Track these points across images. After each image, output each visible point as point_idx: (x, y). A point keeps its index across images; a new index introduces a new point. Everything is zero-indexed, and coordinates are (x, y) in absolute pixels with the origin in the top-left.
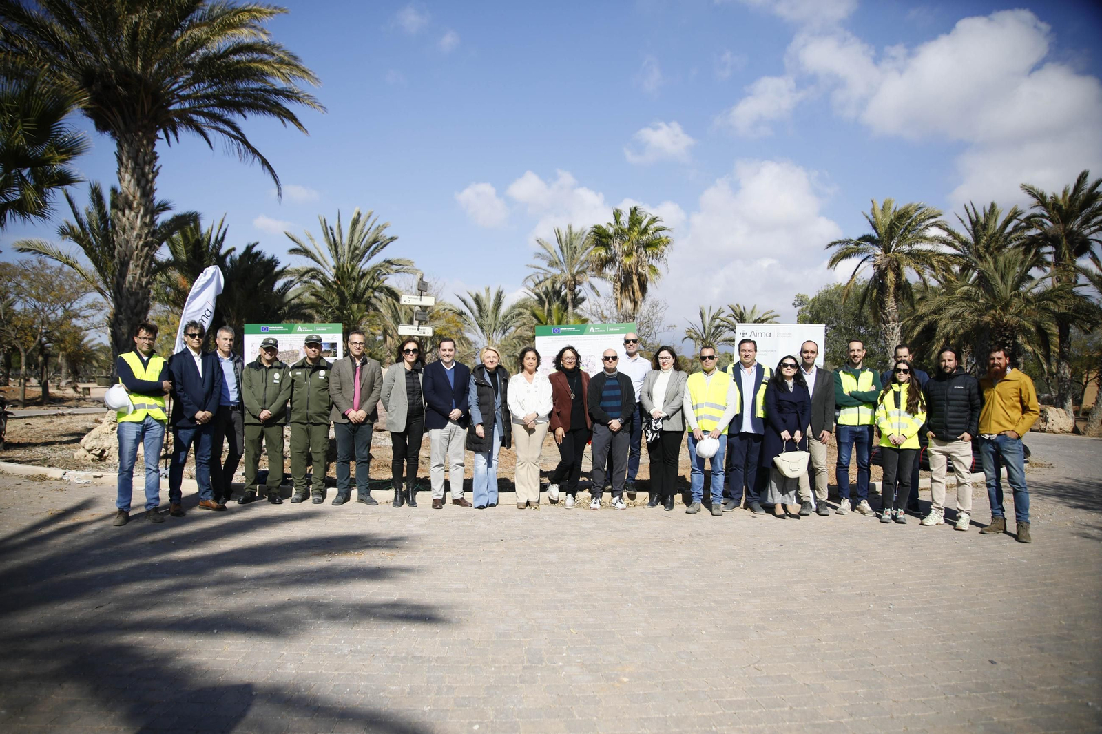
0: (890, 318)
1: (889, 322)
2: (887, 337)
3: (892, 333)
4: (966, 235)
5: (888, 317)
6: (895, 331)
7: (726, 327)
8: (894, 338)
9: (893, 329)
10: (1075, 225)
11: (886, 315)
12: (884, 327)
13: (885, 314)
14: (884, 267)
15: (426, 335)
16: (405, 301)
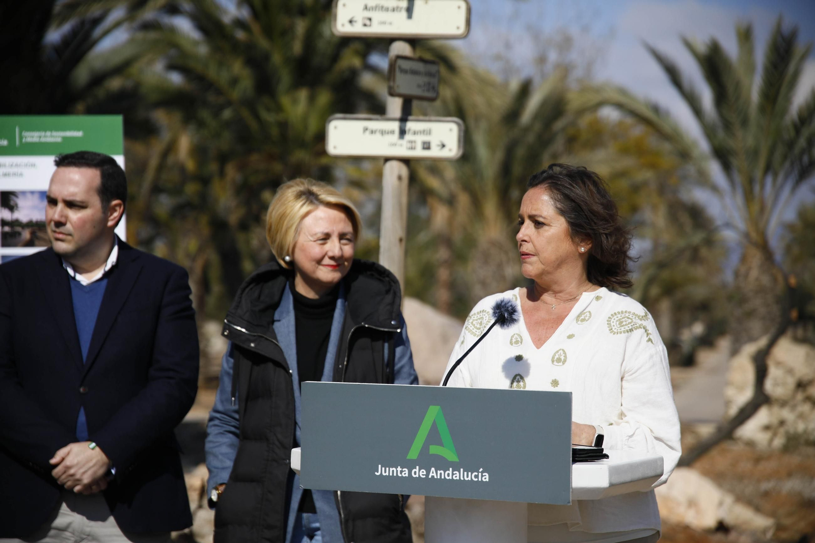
15: (436, 153)
16: (351, 22)
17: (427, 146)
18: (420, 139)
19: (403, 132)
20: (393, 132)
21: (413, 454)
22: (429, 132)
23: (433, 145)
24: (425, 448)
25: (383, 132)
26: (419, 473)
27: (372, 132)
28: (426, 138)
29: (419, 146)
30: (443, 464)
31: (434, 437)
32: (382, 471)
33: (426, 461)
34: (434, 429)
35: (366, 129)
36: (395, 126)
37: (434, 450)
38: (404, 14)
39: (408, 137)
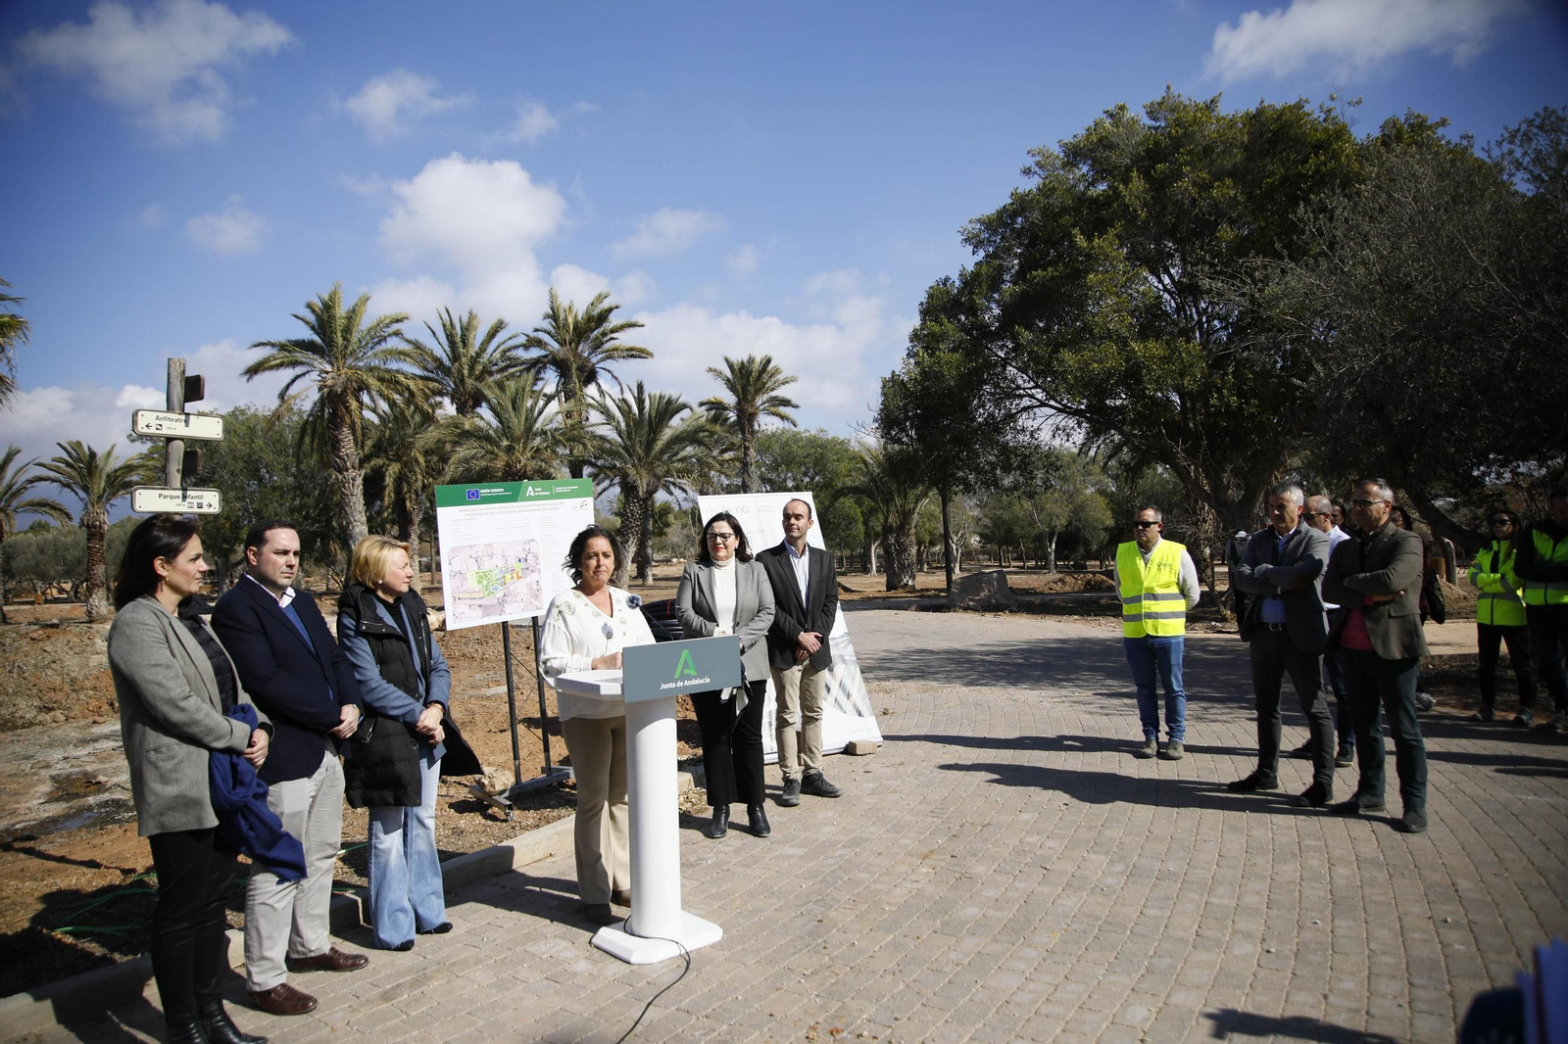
0: (349, 464)
1: (347, 470)
2: (345, 491)
3: (353, 485)
4: (440, 350)
5: (345, 462)
6: (357, 483)
7: (54, 480)
8: (355, 492)
9: (354, 480)
10: (584, 349)
11: (343, 460)
12: (340, 477)
13: (340, 457)
14: (339, 390)
15: (205, 510)
16: (147, 426)
17: (200, 506)
18: (196, 501)
19: (185, 497)
20: (178, 497)
21: (677, 675)
22: (202, 497)
23: (204, 505)
24: (682, 672)
25: (172, 497)
26: (679, 684)
27: (165, 497)
28: (200, 501)
29: (195, 505)
30: (690, 678)
31: (686, 665)
32: (664, 687)
33: (683, 678)
34: (686, 662)
35: (160, 495)
36: (180, 493)
37: (686, 671)
38: (184, 424)
39: (188, 500)
